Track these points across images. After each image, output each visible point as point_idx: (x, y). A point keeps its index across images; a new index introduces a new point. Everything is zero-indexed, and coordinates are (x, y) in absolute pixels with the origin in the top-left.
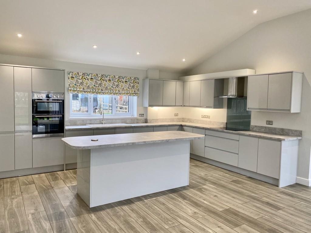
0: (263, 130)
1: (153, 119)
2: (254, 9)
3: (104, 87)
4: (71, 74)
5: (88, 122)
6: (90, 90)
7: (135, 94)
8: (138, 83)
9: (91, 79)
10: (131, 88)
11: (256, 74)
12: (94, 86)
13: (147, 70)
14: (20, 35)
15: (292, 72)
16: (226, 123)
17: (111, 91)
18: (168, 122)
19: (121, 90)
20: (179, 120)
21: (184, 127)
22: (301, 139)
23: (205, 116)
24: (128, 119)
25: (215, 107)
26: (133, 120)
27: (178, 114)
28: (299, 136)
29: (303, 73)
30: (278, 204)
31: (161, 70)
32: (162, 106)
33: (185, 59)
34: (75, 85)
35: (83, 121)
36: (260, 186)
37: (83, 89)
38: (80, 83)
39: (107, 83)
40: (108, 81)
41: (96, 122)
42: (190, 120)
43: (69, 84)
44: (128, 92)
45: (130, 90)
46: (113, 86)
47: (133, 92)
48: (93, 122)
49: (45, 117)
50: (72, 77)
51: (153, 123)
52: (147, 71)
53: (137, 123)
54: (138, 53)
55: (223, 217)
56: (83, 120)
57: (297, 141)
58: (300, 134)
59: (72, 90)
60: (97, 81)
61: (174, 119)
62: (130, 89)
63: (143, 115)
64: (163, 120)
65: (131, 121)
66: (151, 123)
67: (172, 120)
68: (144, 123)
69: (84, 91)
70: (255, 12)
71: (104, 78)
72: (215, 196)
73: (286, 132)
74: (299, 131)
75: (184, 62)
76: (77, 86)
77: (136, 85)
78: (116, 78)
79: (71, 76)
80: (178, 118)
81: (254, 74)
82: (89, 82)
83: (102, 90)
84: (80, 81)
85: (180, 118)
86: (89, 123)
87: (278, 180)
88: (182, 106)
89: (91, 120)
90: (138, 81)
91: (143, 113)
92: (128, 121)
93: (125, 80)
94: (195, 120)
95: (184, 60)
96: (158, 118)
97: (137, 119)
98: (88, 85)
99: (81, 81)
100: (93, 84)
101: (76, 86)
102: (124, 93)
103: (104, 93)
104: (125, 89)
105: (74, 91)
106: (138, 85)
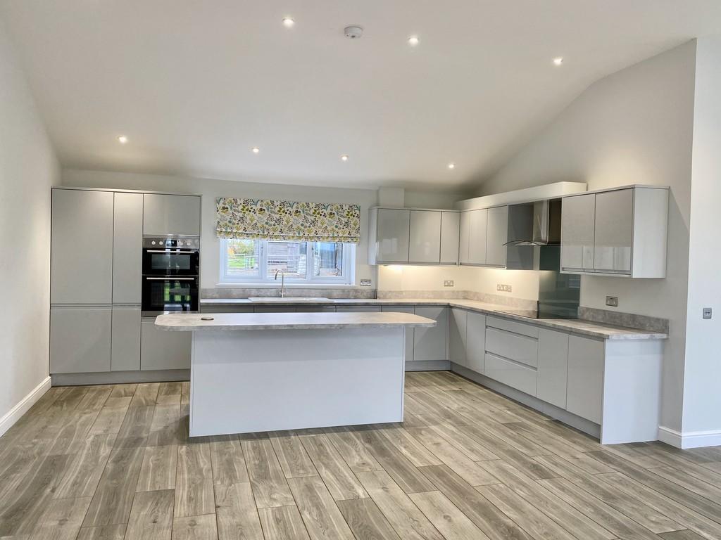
0: (600, 317)
1: (390, 292)
2: (557, 56)
3: (286, 226)
4: (222, 201)
5: (254, 292)
6: (259, 232)
7: (351, 238)
8: (358, 217)
9: (261, 210)
10: (341, 226)
11: (589, 191)
12: (267, 223)
13: (379, 189)
14: (123, 140)
15: (632, 188)
16: (538, 302)
17: (299, 234)
18: (428, 298)
19: (320, 232)
20: (456, 295)
21: (455, 311)
22: (667, 339)
23: (503, 286)
24: (336, 289)
25: (511, 266)
26: (345, 293)
27: (453, 282)
28: (662, 332)
29: (669, 189)
30: (554, 470)
31: (409, 188)
32: (408, 263)
33: (454, 165)
34: (230, 222)
35: (244, 291)
36: (560, 438)
37: (245, 229)
38: (238, 218)
39: (293, 218)
40: (293, 214)
41: (269, 294)
42: (477, 296)
43: (218, 220)
44: (336, 235)
45: (340, 231)
46: (305, 224)
47: (346, 235)
48: (262, 294)
49: (167, 280)
50: (224, 208)
51: (390, 298)
52: (378, 191)
53: (356, 298)
54: (345, 158)
55: (409, 476)
56: (244, 289)
57: (658, 344)
58: (664, 328)
59: (224, 232)
60: (273, 215)
61: (442, 292)
62: (340, 229)
63: (370, 281)
64: (415, 293)
65: (341, 293)
66: (384, 298)
67: (440, 295)
68: (370, 298)
69: (247, 234)
70: (558, 61)
71: (286, 209)
72: (438, 444)
73: (640, 323)
74: (663, 320)
75: (453, 170)
76: (234, 224)
77: (353, 220)
78: (311, 206)
79: (221, 205)
80: (453, 292)
81: (585, 192)
82: (257, 216)
83: (281, 231)
84: (239, 215)
85: (458, 292)
86: (256, 295)
87: (599, 427)
88: (456, 264)
89: (258, 289)
90: (358, 212)
91: (369, 279)
92: (335, 294)
93: (329, 211)
94: (486, 295)
95: (451, 166)
96: (403, 290)
97: (356, 291)
98: (254, 222)
99: (241, 215)
100: (265, 219)
101: (230, 225)
102: (327, 238)
103: (287, 238)
104: (329, 228)
105: (227, 233)
106: (358, 220)
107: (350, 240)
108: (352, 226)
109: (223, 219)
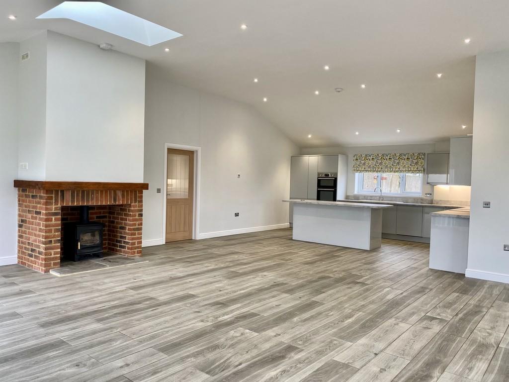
1: (441, 200)
4: (356, 156)
6: (371, 169)
7: (418, 170)
8: (423, 159)
9: (373, 159)
10: (413, 165)
12: (375, 165)
17: (390, 169)
19: (401, 168)
24: (411, 198)
26: (416, 200)
34: (359, 165)
35: (365, 197)
37: (365, 168)
38: (363, 163)
40: (388, 160)
43: (354, 164)
48: (373, 199)
51: (441, 204)
53: (422, 203)
65: (413, 200)
66: (437, 204)
68: (430, 204)
71: (384, 158)
77: (420, 161)
79: (355, 158)
82: (371, 162)
83: (381, 169)
89: (371, 196)
90: (423, 156)
91: (430, 193)
92: (410, 201)
93: (407, 157)
96: (449, 200)
97: (422, 199)
98: (369, 165)
101: (359, 167)
102: (406, 171)
104: (406, 166)
105: (357, 170)
106: (423, 161)
107: (418, 172)
108: (420, 164)
109: (356, 164)
